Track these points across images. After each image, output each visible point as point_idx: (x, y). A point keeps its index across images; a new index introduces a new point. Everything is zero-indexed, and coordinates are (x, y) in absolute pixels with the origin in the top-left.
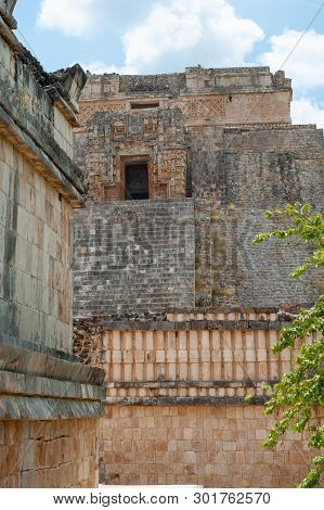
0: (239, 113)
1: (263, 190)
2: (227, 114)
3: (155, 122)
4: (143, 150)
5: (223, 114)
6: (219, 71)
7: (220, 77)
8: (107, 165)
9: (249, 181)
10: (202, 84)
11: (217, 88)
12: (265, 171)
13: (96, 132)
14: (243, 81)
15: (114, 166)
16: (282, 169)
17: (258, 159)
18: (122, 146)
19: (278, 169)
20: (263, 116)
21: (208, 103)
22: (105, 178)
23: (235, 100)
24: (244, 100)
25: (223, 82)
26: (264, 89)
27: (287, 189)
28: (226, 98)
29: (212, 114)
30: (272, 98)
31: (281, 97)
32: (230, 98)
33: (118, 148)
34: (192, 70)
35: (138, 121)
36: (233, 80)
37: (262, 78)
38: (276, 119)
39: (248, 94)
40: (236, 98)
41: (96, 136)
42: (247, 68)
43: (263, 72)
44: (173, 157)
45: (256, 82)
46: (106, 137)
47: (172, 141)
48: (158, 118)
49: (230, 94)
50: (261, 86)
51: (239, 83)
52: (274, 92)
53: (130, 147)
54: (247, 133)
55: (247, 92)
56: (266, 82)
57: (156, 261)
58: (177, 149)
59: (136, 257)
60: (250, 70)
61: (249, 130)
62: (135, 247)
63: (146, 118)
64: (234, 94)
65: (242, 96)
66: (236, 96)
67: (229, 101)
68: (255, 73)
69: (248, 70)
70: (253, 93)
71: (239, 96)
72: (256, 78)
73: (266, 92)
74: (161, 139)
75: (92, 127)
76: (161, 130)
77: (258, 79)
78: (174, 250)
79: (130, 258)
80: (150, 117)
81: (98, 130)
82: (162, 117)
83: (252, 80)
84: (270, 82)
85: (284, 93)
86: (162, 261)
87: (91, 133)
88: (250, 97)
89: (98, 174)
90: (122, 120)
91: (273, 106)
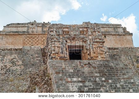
0: (110, 42)
1: (137, 71)
3: (85, 29)
4: (80, 43)
8: (62, 48)
12: (135, 64)
13: (55, 32)
14: (110, 30)
15: (66, 49)
17: (130, 58)
18: (68, 41)
22: (61, 55)
26: (120, 33)
28: (103, 36)
30: (124, 37)
31: (128, 37)
33: (66, 41)
35: (76, 29)
36: (105, 29)
37: (119, 29)
38: (128, 46)
40: (108, 37)
41: (55, 34)
42: (111, 24)
43: (119, 26)
44: (98, 46)
45: (116, 30)
46: (61, 35)
47: (96, 39)
48: (87, 28)
49: (105, 35)
50: (119, 32)
51: (108, 30)
52: (125, 35)
53: (73, 41)
54: (117, 50)
55: (113, 34)
56: (121, 31)
57: (118, 86)
58: (100, 42)
59: (105, 84)
60: (113, 25)
61: (118, 49)
62: (102, 79)
63: (81, 28)
64: (107, 35)
65: (110, 36)
66: (108, 36)
67: (104, 38)
68: (115, 27)
69: (112, 25)
70: (115, 35)
71: (109, 36)
72: (116, 28)
73: (121, 35)
74: (90, 37)
75: (52, 30)
76: (90, 33)
77: (117, 29)
78: (127, 81)
79: (101, 84)
80: (83, 27)
81: (56, 31)
82: (89, 28)
83: (114, 29)
84: (122, 31)
85: (129, 36)
86: (122, 86)
87: (52, 33)
88: (114, 36)
89: (57, 52)
90: (68, 28)
91: (125, 41)
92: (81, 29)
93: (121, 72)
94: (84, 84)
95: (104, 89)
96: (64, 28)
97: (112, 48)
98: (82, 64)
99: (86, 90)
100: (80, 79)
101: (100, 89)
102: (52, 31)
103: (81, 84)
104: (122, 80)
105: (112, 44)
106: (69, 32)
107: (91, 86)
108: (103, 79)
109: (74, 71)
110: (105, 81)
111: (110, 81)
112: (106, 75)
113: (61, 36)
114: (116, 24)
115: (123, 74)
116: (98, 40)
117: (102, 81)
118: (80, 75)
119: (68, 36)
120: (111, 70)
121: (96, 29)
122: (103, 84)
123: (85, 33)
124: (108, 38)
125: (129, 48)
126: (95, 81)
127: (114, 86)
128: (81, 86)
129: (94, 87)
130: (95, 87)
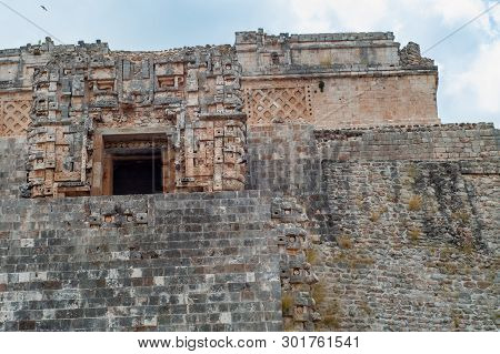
0: (338, 108)
1: (404, 226)
2: (316, 112)
3: (178, 70)
4: (154, 125)
5: (308, 113)
6: (299, 39)
7: (300, 50)
8: (72, 150)
9: (374, 208)
10: (266, 61)
11: (295, 67)
12: (406, 193)
13: (53, 86)
14: (346, 57)
15: (90, 152)
16: (439, 189)
17: (388, 171)
18: (108, 118)
19: (431, 191)
20: (387, 117)
21: (280, 94)
22: (68, 175)
23: (330, 87)
24: (348, 88)
25: (307, 58)
26: (385, 69)
27: (454, 226)
28: (314, 85)
29: (288, 113)
30: (402, 85)
31: (419, 84)
32: (321, 86)
33: (98, 121)
34: (247, 37)
35: (145, 70)
36: (325, 55)
37: (380, 52)
38: (412, 120)
39: (354, 77)
40: (334, 85)
41: (52, 94)
42: (350, 35)
43: (382, 42)
44: (216, 134)
45: (370, 57)
46: (75, 97)
47: (215, 105)
48: (185, 63)
49: (321, 78)
50: (379, 65)
51: (337, 59)
52: (405, 75)
53: (124, 119)
54: (359, 139)
55: (353, 73)
56: (388, 58)
57: (183, 299)
58: (226, 118)
59: (132, 292)
60: (357, 37)
61: (361, 134)
62: (131, 272)
63: (161, 64)
64: (328, 78)
65: (345, 80)
66: (332, 81)
67: (319, 90)
68: (367, 43)
69: (352, 38)
70: (364, 76)
71: (338, 81)
72: (369, 51)
73: (389, 76)
74: (193, 100)
75: (44, 78)
76: (193, 85)
77: (374, 53)
78: (229, 278)
79: (117, 292)
80: (169, 62)
81: (59, 84)
82: (193, 62)
83: (362, 54)
84: (396, 59)
85: (423, 78)
86: (198, 298)
87: (43, 90)
88: (360, 83)
89: (53, 166)
90: (110, 67)
91: (404, 99)
92: (161, 71)
93: (221, 243)
94: (48, 294)
95: (120, 313)
96: (95, 68)
97: (338, 132)
98: (94, 214)
99: (49, 317)
100: (43, 276)
101: (102, 312)
102: (46, 84)
103: (38, 296)
104: (208, 276)
105: (346, 115)
106: (113, 85)
107: (71, 302)
108: (137, 273)
109: (36, 243)
110: (137, 282)
111: (159, 281)
112: (156, 256)
113: (79, 100)
114: (371, 34)
115: (227, 252)
116: (220, 110)
117: (127, 282)
118: (54, 259)
119: (107, 97)
120: (187, 237)
121: (217, 65)
122: (127, 293)
123: (176, 85)
124: (332, 89)
125: (409, 130)
126: (101, 283)
127: (164, 300)
128: (34, 304)
129: (83, 304)
130: (86, 306)
